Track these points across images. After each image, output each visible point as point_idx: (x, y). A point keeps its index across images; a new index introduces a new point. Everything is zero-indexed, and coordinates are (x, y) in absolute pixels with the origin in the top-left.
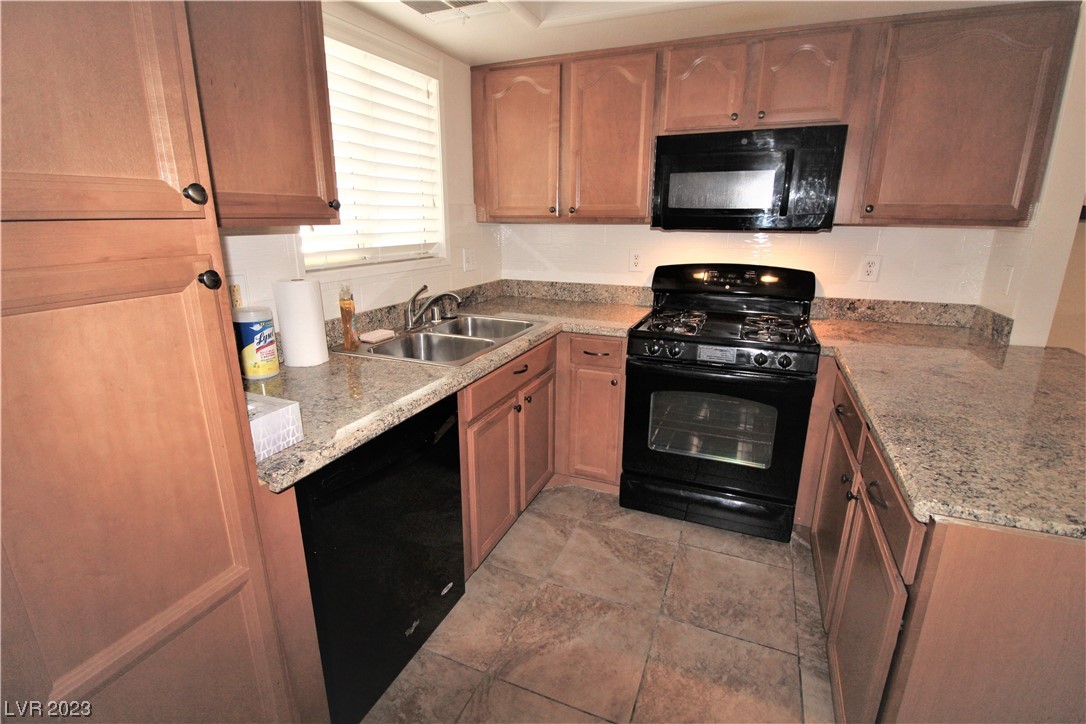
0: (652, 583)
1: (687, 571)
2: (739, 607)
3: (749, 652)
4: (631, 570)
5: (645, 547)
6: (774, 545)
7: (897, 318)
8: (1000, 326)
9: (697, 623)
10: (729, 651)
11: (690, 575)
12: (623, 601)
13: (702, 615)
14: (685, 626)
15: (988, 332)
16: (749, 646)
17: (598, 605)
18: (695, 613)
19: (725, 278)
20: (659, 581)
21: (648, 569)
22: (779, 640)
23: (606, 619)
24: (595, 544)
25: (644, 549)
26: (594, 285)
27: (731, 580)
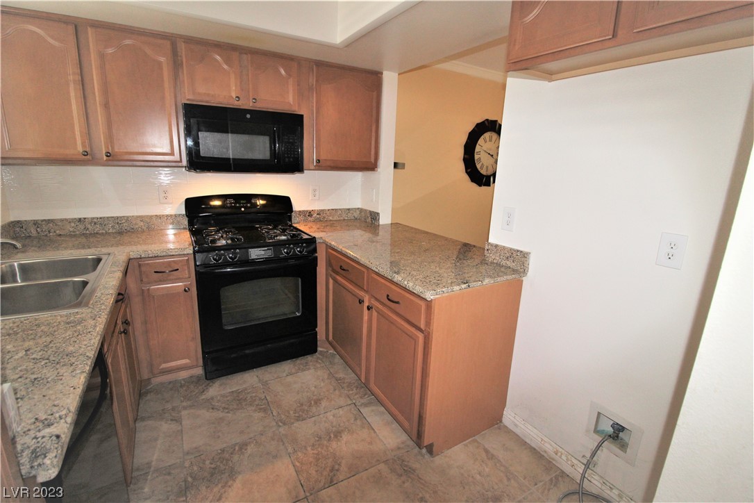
0: (262, 414)
1: (276, 396)
2: (315, 398)
3: (334, 416)
4: (243, 415)
5: (241, 397)
6: (309, 358)
7: (331, 218)
8: (374, 216)
9: (301, 418)
10: (325, 422)
11: (278, 396)
12: (252, 435)
13: (301, 413)
14: (296, 424)
15: (369, 220)
16: (332, 413)
17: (237, 448)
18: (297, 415)
19: (240, 203)
20: (265, 410)
21: (253, 408)
22: (342, 401)
23: (249, 452)
24: (206, 414)
25: (241, 399)
26: (128, 217)
27: (302, 387)
